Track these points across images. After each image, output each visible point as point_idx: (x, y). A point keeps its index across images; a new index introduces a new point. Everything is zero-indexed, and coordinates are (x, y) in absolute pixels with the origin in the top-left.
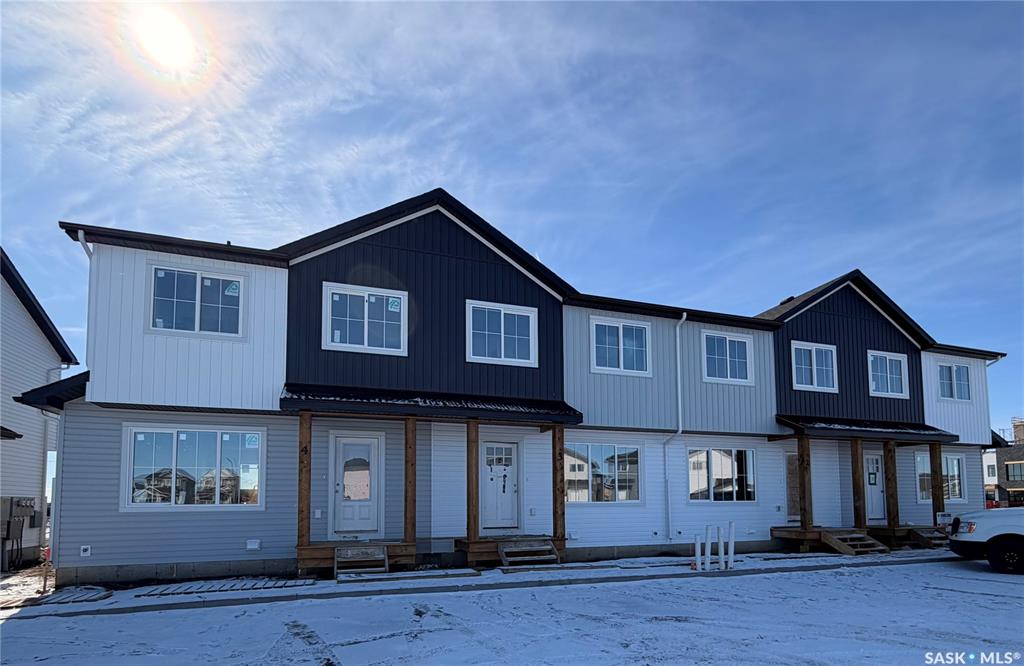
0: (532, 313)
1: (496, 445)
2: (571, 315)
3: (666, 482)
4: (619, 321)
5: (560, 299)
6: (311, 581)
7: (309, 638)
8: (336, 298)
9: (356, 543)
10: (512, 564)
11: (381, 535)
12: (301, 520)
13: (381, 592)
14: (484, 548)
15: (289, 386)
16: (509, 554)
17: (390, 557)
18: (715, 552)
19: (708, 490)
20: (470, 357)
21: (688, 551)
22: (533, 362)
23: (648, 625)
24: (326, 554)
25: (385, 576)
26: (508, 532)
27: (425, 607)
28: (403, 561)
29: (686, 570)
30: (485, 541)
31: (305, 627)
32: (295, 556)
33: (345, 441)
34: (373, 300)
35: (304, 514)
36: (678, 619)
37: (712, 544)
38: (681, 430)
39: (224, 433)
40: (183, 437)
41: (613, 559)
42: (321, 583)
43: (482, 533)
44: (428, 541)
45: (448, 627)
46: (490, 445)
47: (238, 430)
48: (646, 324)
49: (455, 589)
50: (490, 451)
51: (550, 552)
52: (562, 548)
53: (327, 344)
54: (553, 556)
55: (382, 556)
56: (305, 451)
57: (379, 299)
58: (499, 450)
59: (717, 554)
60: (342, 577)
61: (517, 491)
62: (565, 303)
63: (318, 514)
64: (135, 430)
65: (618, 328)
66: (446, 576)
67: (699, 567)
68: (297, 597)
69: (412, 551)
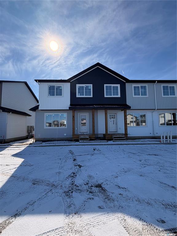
0: (119, 86)
1: (111, 114)
2: (128, 85)
3: (153, 121)
4: (139, 85)
5: (125, 82)
6: (74, 142)
7: (72, 153)
8: (79, 87)
9: (83, 135)
10: (115, 140)
11: (88, 133)
12: (73, 130)
13: (87, 145)
14: (109, 136)
15: (71, 105)
16: (114, 138)
17: (90, 138)
18: (166, 138)
19: (165, 123)
20: (105, 96)
21: (159, 138)
22: (119, 96)
23: (147, 156)
24: (78, 137)
25: (88, 142)
26: (115, 133)
27: (96, 148)
28: (92, 138)
29: (159, 142)
30: (109, 134)
31: (72, 151)
32: (72, 137)
33: (81, 114)
34: (86, 87)
35: (74, 129)
36: (155, 155)
37: (166, 136)
38: (156, 109)
39: (60, 114)
40: (54, 115)
41: (140, 139)
42: (76, 143)
43: (109, 133)
44: (98, 134)
45: (100, 153)
46: (110, 114)
47: (62, 113)
48: (146, 85)
49: (102, 145)
50: (110, 115)
51: (124, 137)
52: (127, 137)
53: (77, 96)
54: (125, 138)
55: (88, 137)
56: (73, 117)
57: (87, 86)
58: (112, 115)
59: (167, 139)
60: (80, 141)
61: (116, 124)
62: (126, 82)
63: (76, 129)
64: (46, 114)
65: (139, 87)
66: (101, 142)
67: (162, 142)
68: (72, 145)
69: (94, 136)
